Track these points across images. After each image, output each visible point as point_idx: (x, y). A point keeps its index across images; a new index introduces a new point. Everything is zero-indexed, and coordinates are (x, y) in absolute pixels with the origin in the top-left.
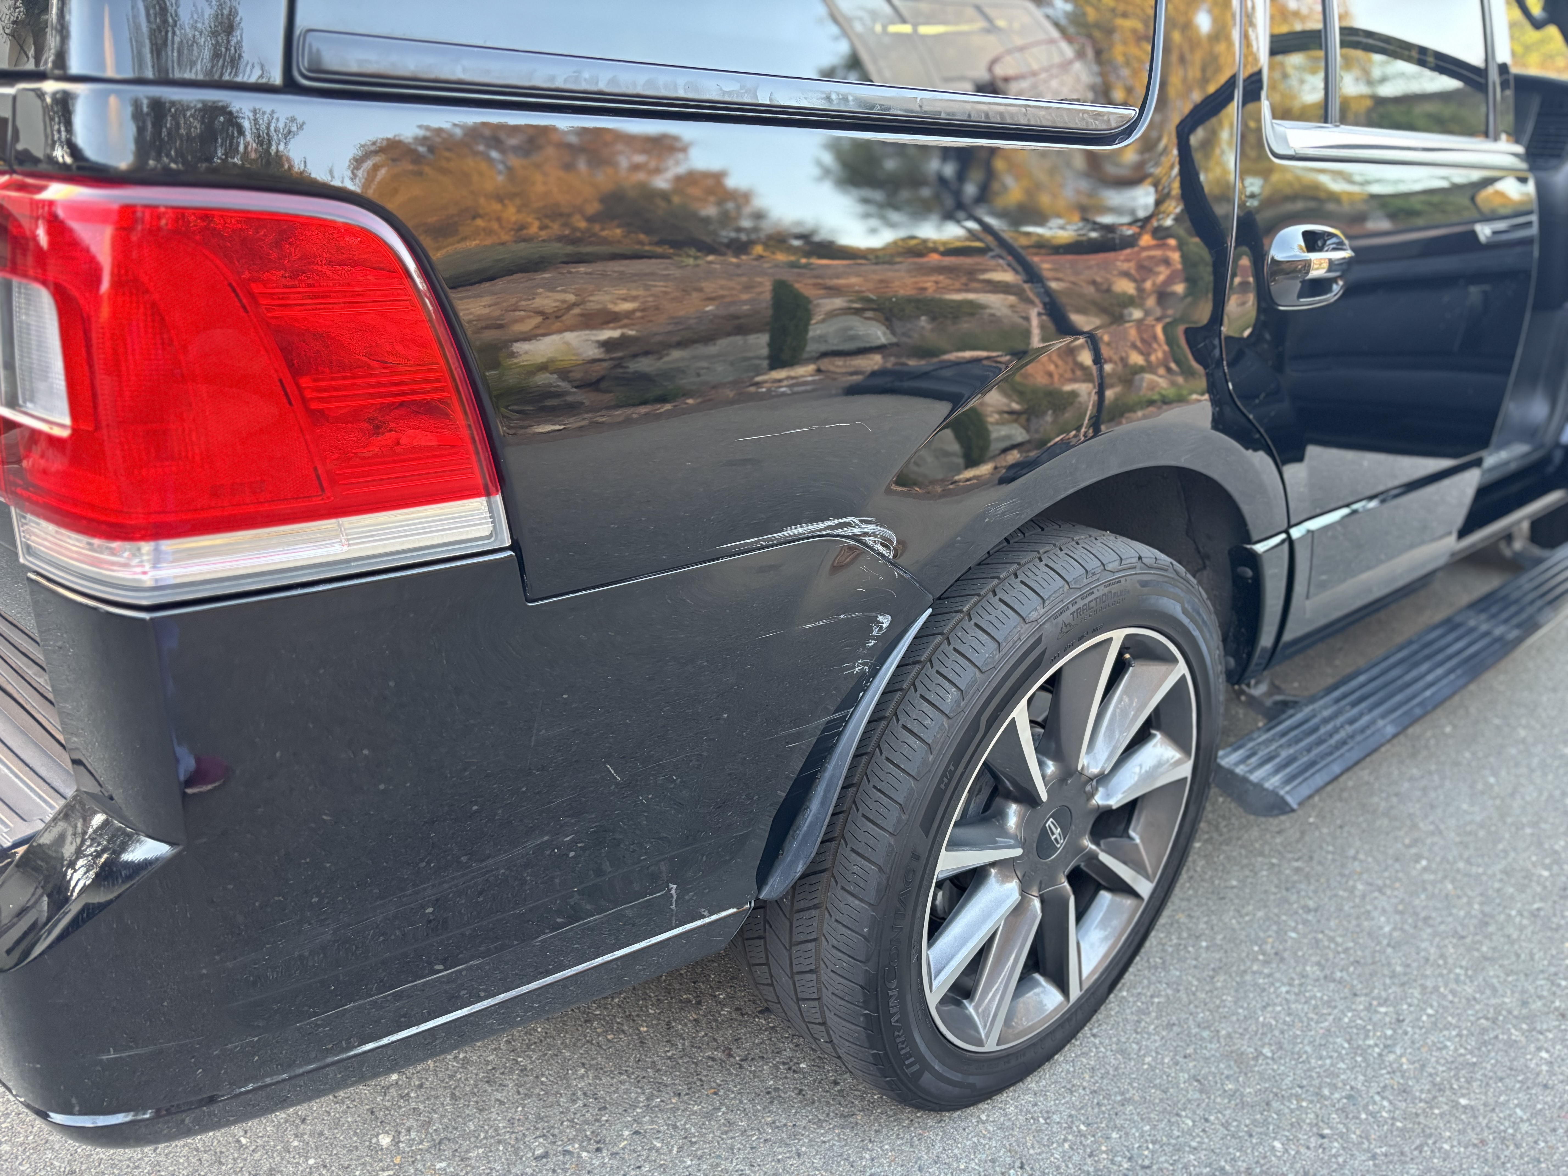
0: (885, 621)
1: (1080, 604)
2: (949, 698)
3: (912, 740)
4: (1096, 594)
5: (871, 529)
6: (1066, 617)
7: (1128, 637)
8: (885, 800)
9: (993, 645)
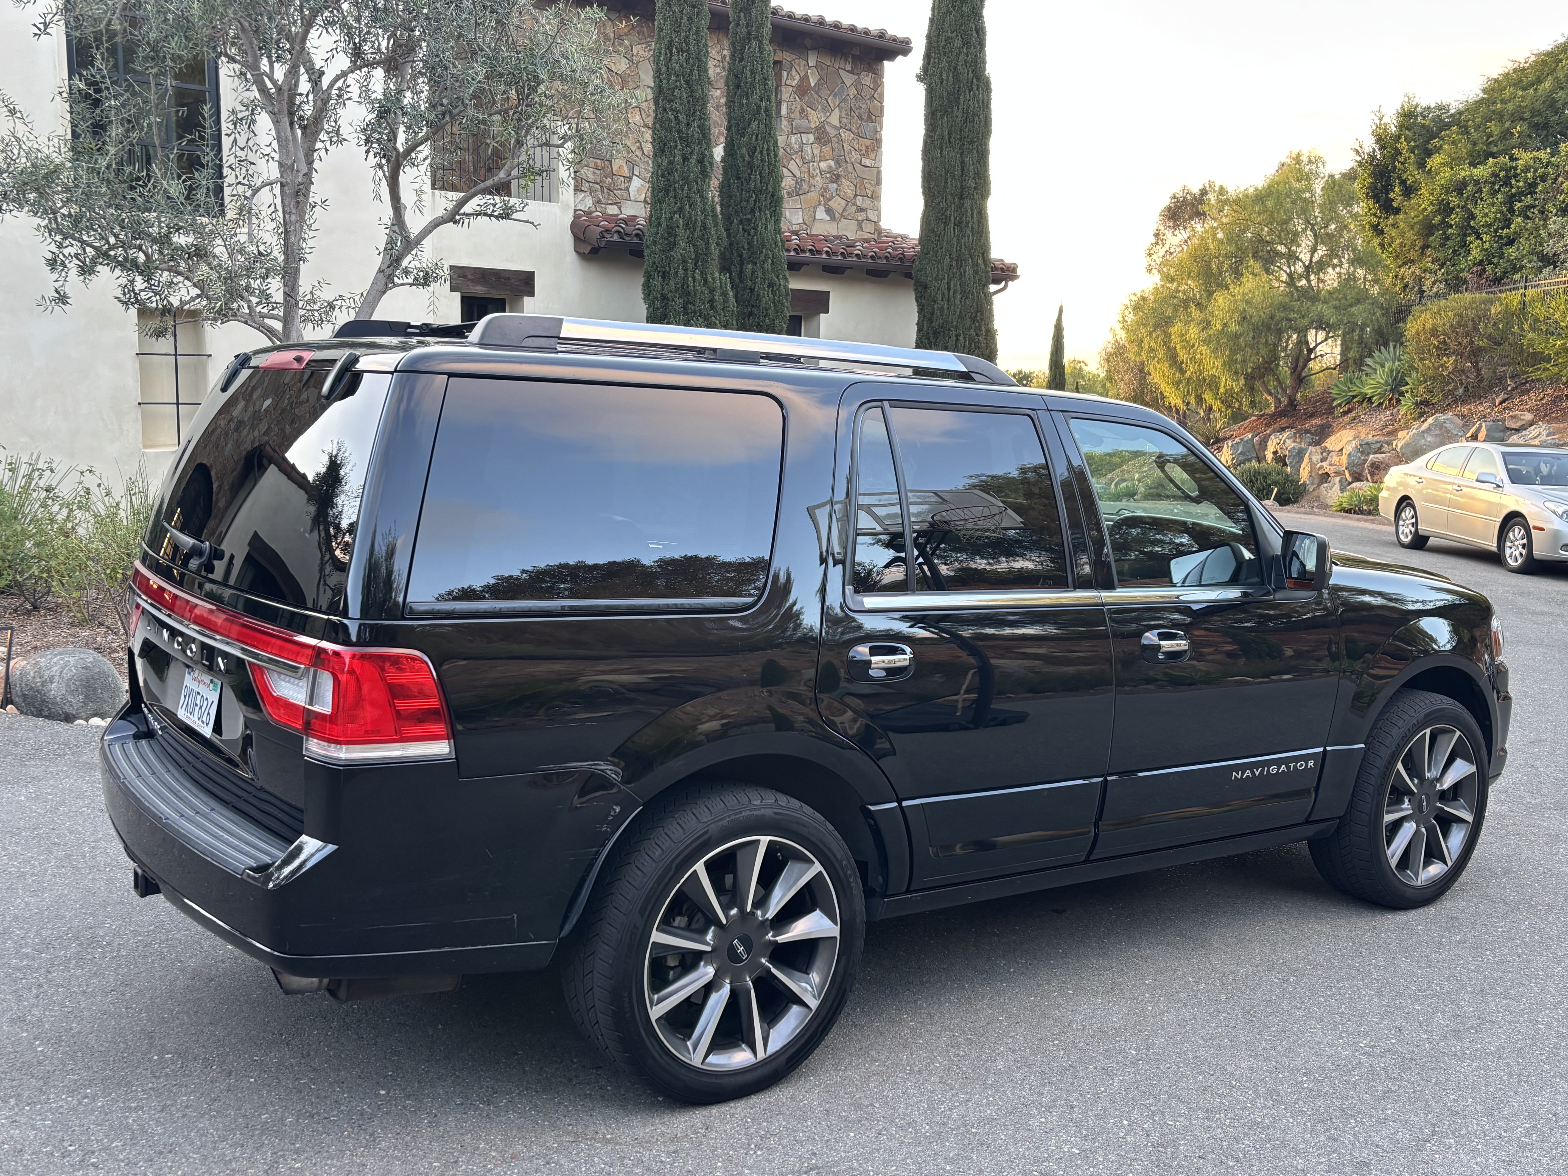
0: (618, 809)
1: (733, 817)
2: (657, 853)
3: (639, 872)
4: (743, 814)
5: (610, 767)
6: (724, 822)
7: (770, 841)
8: (623, 899)
9: (681, 831)
